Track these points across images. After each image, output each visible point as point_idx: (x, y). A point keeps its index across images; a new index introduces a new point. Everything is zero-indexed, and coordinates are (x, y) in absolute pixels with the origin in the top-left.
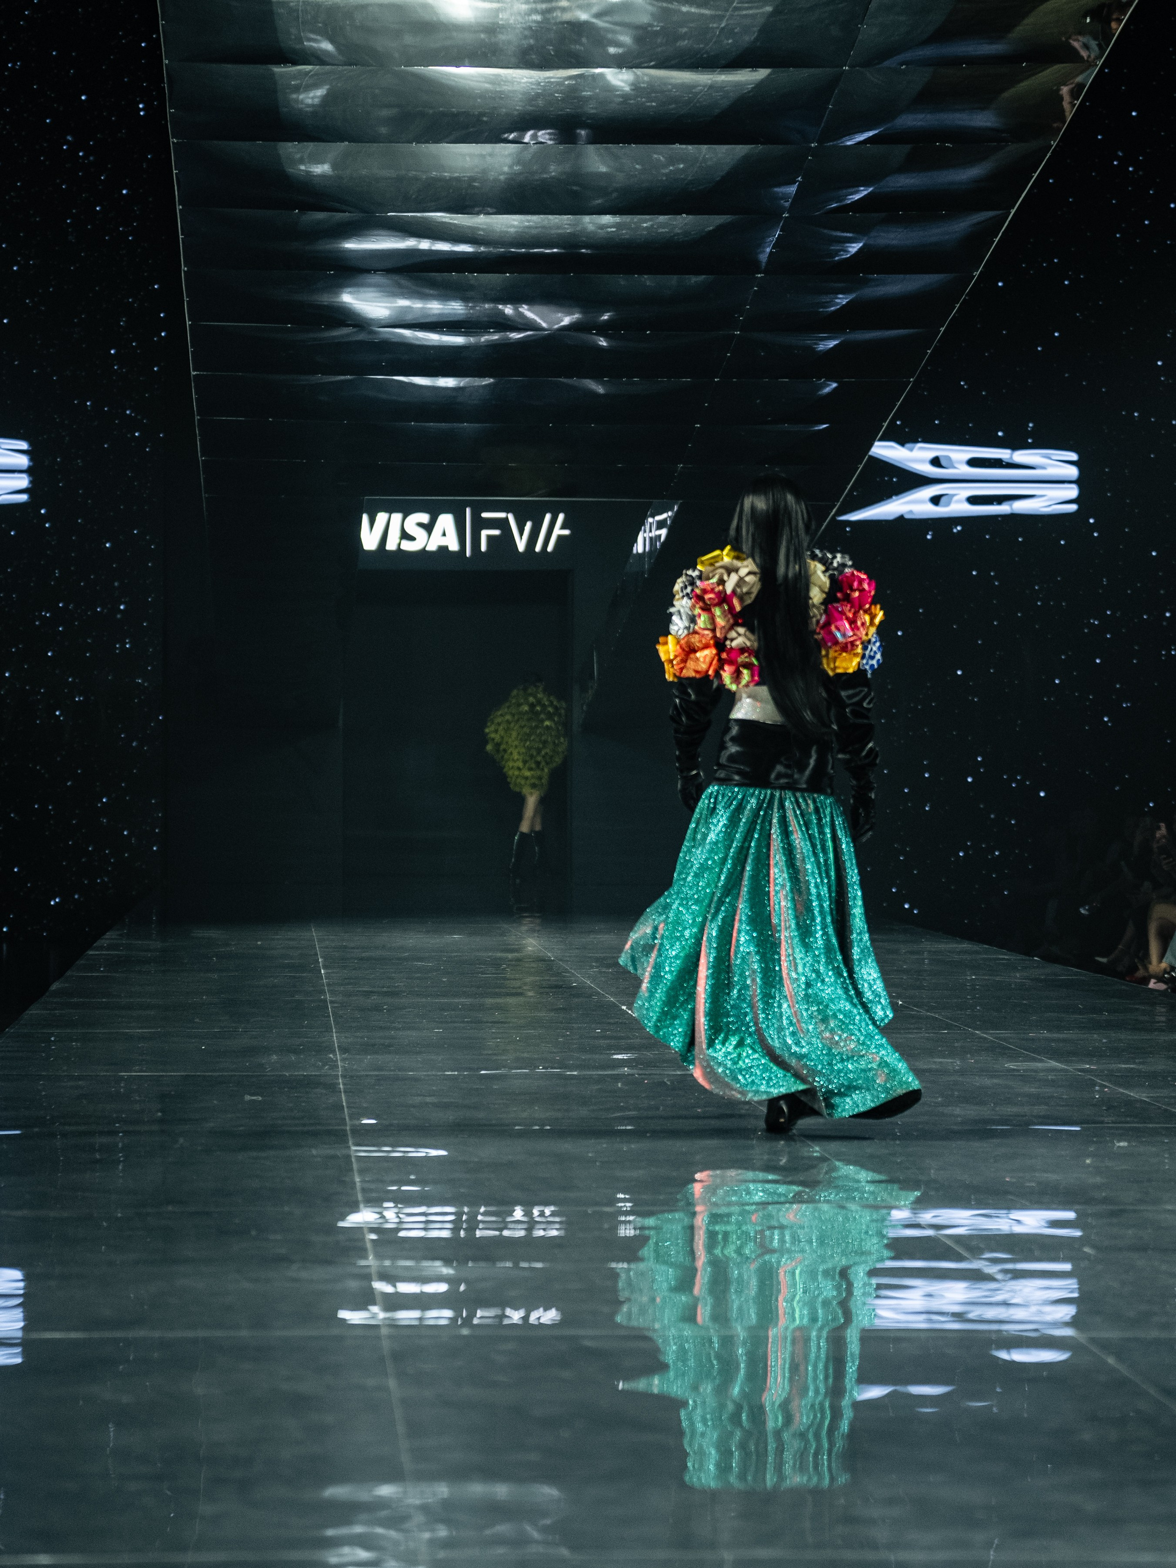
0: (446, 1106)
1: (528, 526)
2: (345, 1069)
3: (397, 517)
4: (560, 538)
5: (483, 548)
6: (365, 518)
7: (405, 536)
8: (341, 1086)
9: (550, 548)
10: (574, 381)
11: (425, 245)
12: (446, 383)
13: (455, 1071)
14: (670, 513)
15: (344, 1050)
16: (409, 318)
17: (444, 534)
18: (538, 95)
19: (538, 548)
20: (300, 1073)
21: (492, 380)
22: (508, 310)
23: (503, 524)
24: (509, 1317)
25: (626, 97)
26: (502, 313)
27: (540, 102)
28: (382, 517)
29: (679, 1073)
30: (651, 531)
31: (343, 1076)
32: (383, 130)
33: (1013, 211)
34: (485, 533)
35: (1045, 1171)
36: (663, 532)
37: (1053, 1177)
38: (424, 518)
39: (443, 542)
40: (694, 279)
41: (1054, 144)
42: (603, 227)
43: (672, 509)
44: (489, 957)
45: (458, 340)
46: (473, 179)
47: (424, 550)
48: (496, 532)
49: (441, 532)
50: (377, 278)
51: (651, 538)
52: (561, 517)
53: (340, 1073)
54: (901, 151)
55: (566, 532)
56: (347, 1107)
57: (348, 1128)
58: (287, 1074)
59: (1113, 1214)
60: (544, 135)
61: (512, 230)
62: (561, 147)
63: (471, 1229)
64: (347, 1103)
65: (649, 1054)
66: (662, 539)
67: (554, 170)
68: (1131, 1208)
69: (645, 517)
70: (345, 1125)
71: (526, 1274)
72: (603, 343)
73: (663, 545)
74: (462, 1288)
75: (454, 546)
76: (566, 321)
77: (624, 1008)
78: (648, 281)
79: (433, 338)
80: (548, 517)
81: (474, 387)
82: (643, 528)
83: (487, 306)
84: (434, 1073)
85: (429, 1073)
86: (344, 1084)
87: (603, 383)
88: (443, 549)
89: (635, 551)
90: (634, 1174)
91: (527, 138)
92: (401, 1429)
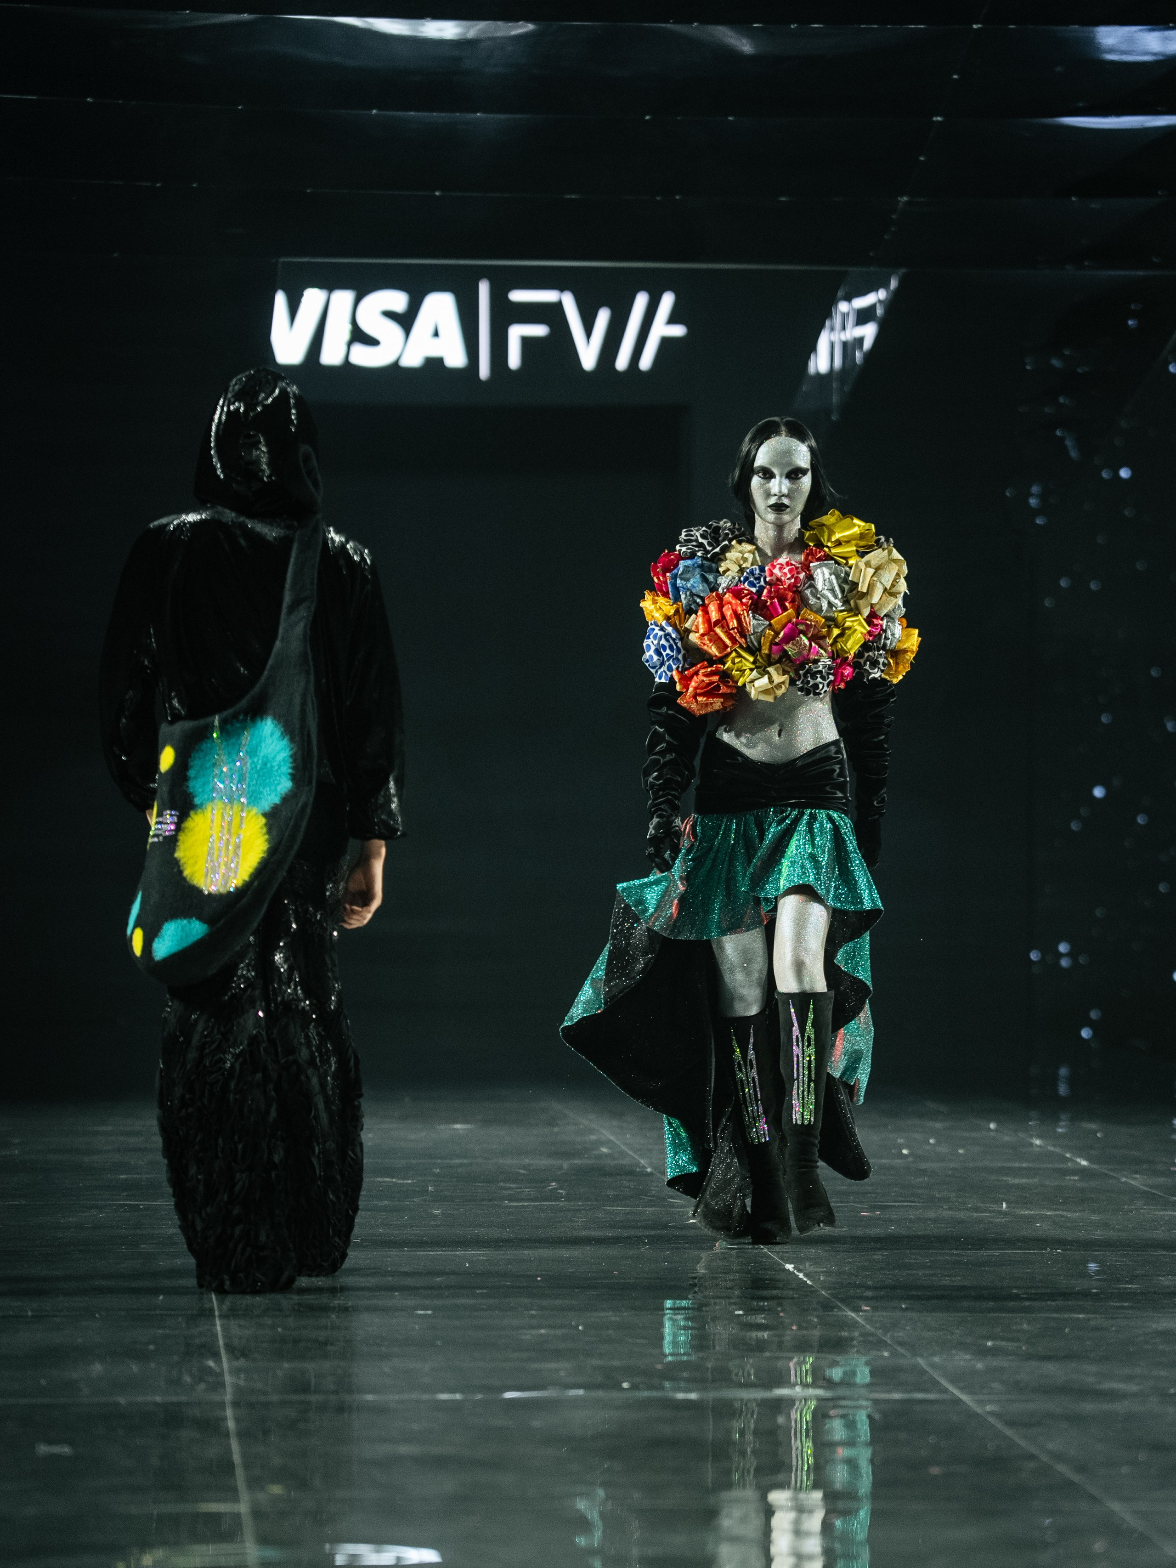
0: (440, 1463)
1: (603, 317)
2: (238, 1390)
3: (343, 298)
4: (666, 343)
5: (514, 360)
6: (280, 300)
7: (359, 336)
8: (231, 1423)
9: (646, 362)
10: (694, 29)
12: (441, 30)
13: (455, 1392)
14: (882, 294)
15: (237, 1352)
17: (436, 334)
19: (622, 362)
20: (149, 1398)
21: (530, 27)
23: (553, 315)
28: (313, 298)
29: (897, 1396)
30: (844, 328)
31: (236, 1404)
34: (516, 333)
36: (869, 332)
38: (397, 300)
39: (434, 350)
43: (885, 285)
44: (524, 1167)
47: (395, 365)
48: (539, 330)
49: (431, 331)
51: (845, 345)
52: (667, 301)
53: (228, 1397)
55: (678, 331)
56: (246, 1463)
57: (243, 1508)
58: (122, 1400)
64: (244, 1455)
66: (867, 344)
69: (832, 302)
70: (239, 1502)
73: (869, 356)
77: (790, 1267)
80: (641, 301)
81: (494, 39)
82: (828, 323)
84: (414, 1396)
85: (405, 1396)
86: (237, 1420)
87: (751, 34)
88: (434, 364)
89: (812, 369)
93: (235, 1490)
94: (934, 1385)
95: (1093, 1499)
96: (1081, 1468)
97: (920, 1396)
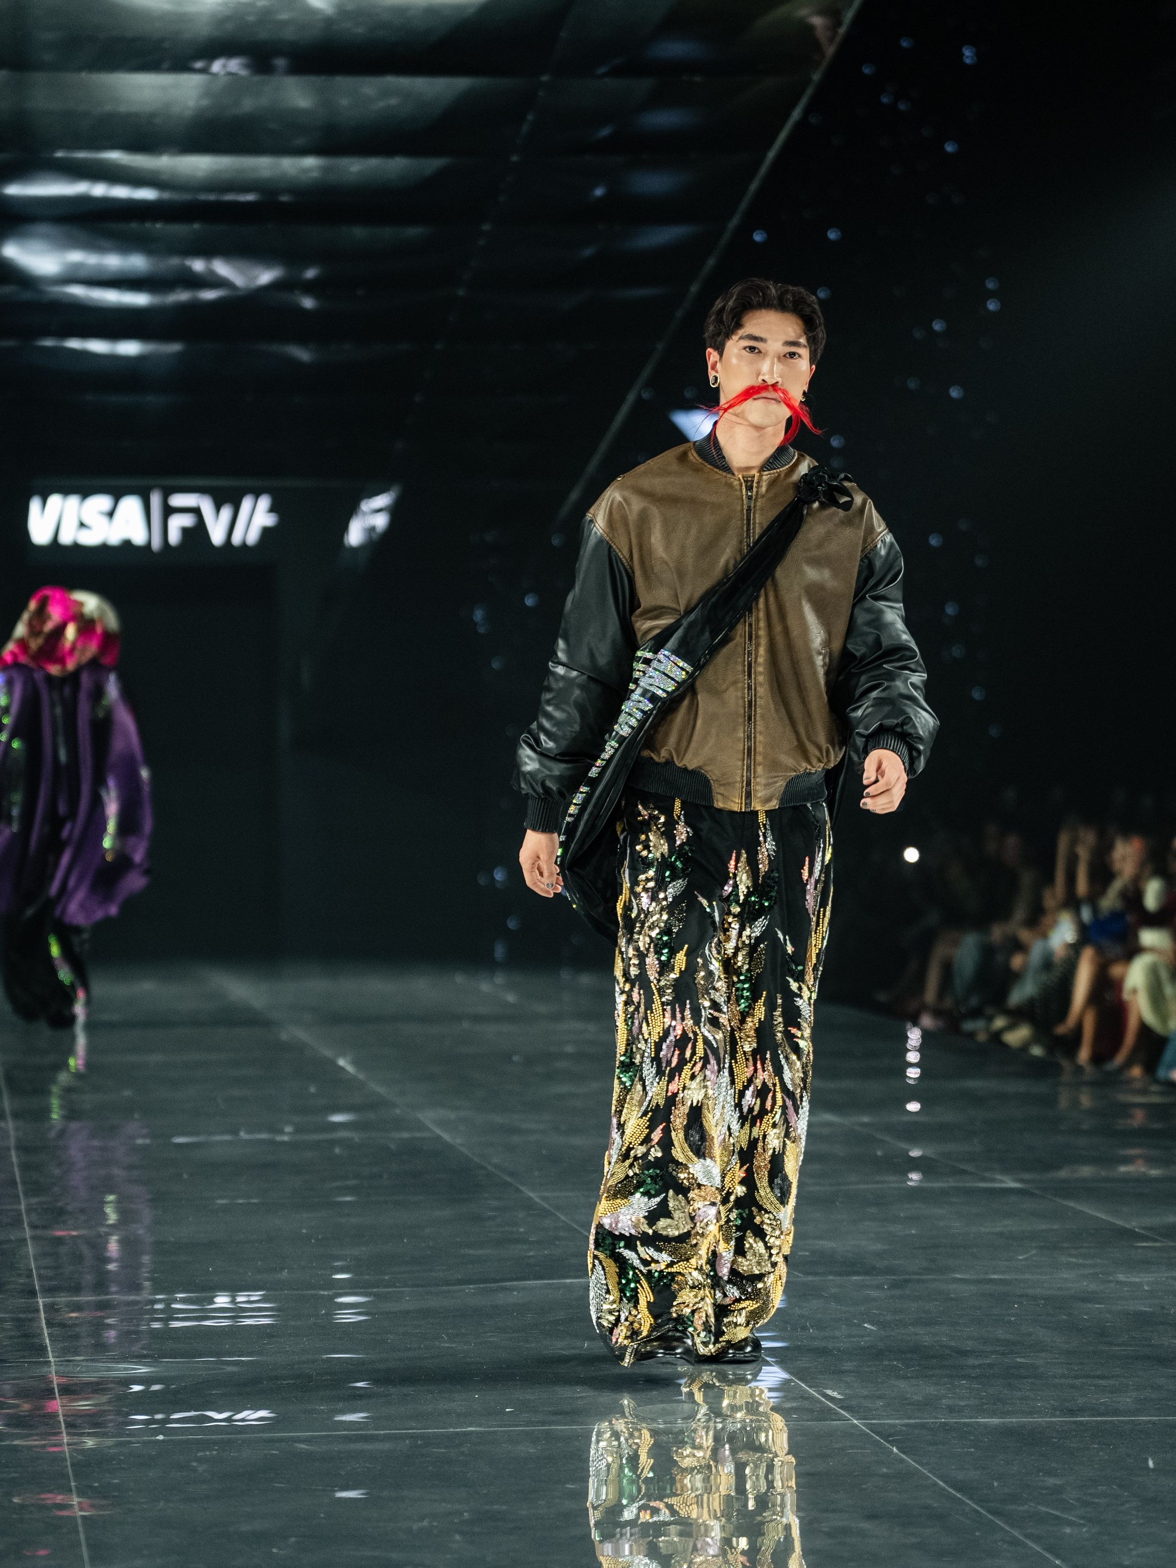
1: (226, 513)
2: (16, 1140)
3: (73, 501)
4: (263, 528)
6: (35, 505)
7: (82, 525)
8: (14, 1159)
9: (253, 537)
10: (274, 347)
11: (99, 190)
12: (128, 348)
14: (390, 497)
15: (16, 1115)
16: (83, 274)
17: (129, 523)
18: (227, 19)
19: (237, 539)
21: (180, 346)
22: (198, 265)
23: (196, 511)
24: (212, 1420)
25: (329, 22)
26: (189, 270)
27: (230, 26)
28: (55, 500)
29: (406, 1135)
30: (365, 519)
31: (16, 1148)
32: (48, 57)
33: (771, 154)
34: (175, 522)
35: (821, 1238)
36: (381, 521)
37: (828, 1245)
38: (105, 502)
39: (127, 533)
40: (413, 232)
41: (816, 77)
42: (306, 170)
43: (390, 493)
45: (140, 299)
46: (153, 115)
47: (104, 543)
48: (188, 522)
49: (125, 520)
50: (43, 228)
51: (366, 528)
52: (264, 500)
53: (12, 1144)
54: (643, 85)
55: (270, 521)
56: (24, 1183)
57: (23, 1207)
59: (894, 1285)
60: (235, 65)
61: (200, 174)
62: (257, 78)
63: (166, 1321)
64: (22, 1177)
65: (371, 1116)
66: (382, 527)
67: (248, 105)
68: (915, 1277)
69: (360, 502)
70: (20, 1203)
71: (230, 1369)
72: (308, 303)
73: (382, 536)
74: (156, 1387)
75: (139, 537)
76: (266, 277)
77: (342, 1062)
78: (359, 232)
79: (112, 297)
80: (247, 504)
81: (162, 353)
82: (356, 515)
83: (174, 261)
86: (18, 1156)
87: (309, 350)
88: (127, 543)
89: (347, 543)
90: (356, 1252)
91: (217, 66)
92: (85, 1553)
93: (18, 1197)
94: (428, 1129)
95: (518, 1190)
96: (512, 1174)
97: (418, 1135)
